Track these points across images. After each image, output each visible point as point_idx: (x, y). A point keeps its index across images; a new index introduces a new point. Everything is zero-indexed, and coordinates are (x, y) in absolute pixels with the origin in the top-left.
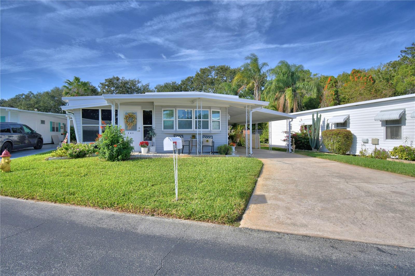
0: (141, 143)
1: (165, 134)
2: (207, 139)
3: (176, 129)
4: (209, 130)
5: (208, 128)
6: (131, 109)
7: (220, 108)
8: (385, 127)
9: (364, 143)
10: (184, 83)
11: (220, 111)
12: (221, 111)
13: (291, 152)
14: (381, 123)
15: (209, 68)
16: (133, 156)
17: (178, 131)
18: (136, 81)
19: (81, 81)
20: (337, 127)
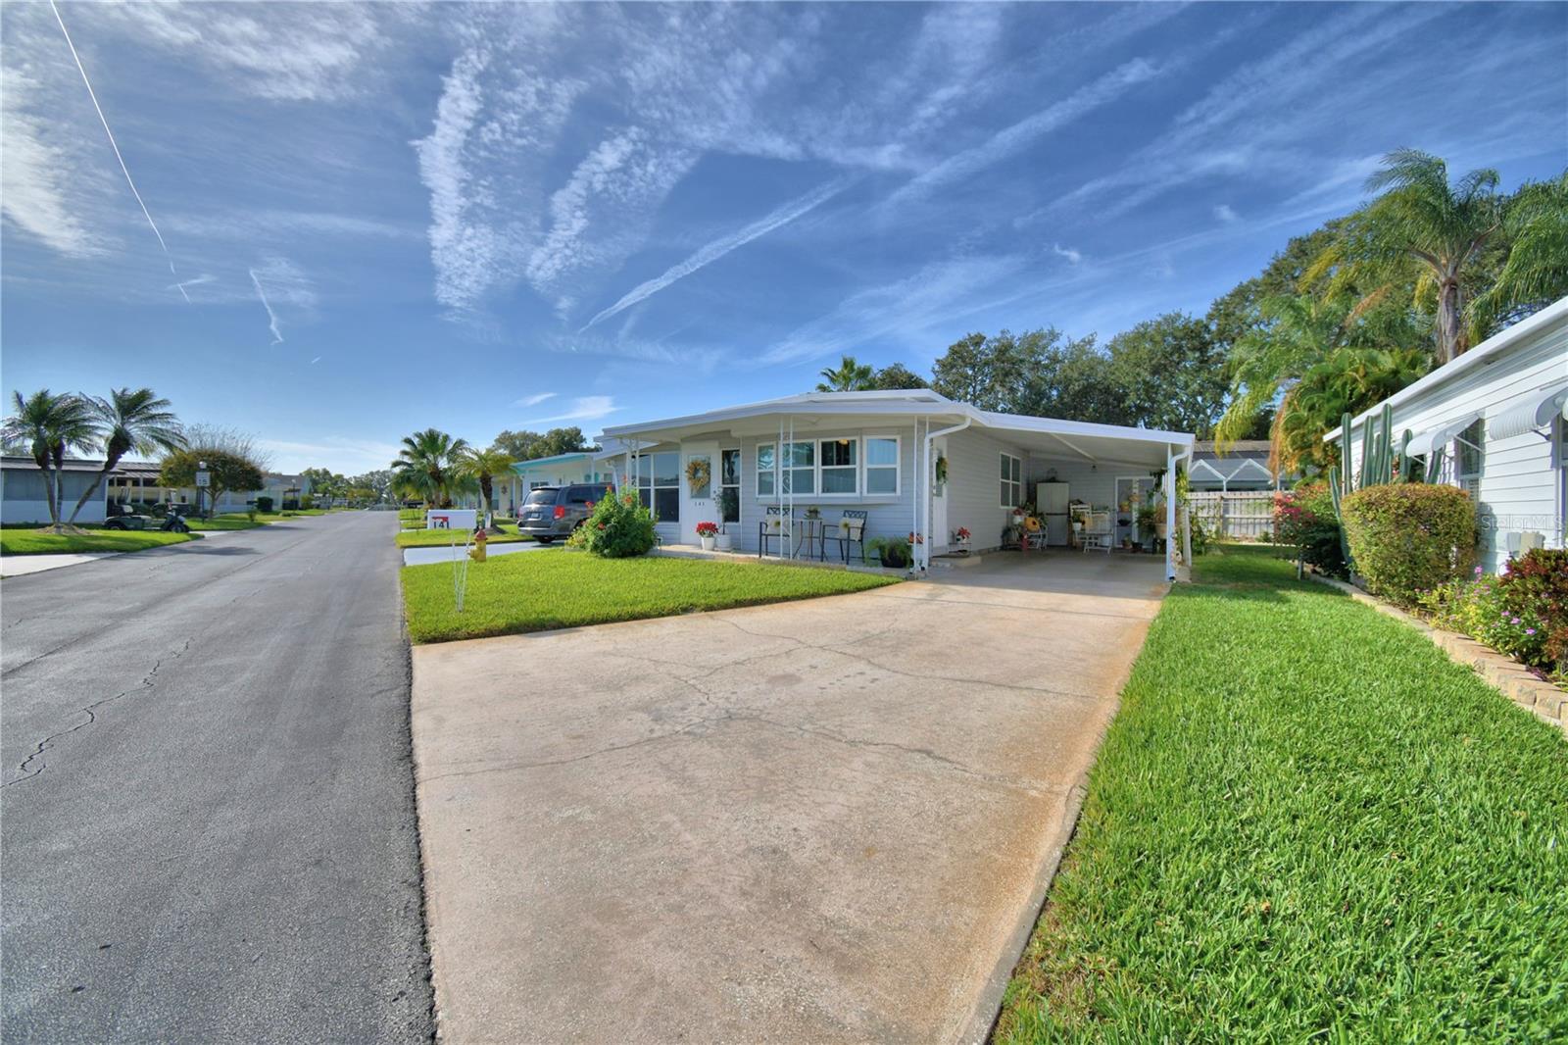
0: (703, 525)
1: (761, 505)
4: (857, 494)
5: (854, 491)
6: (699, 451)
8: (1560, 471)
11: (898, 438)
12: (902, 438)
13: (1172, 578)
17: (780, 499)
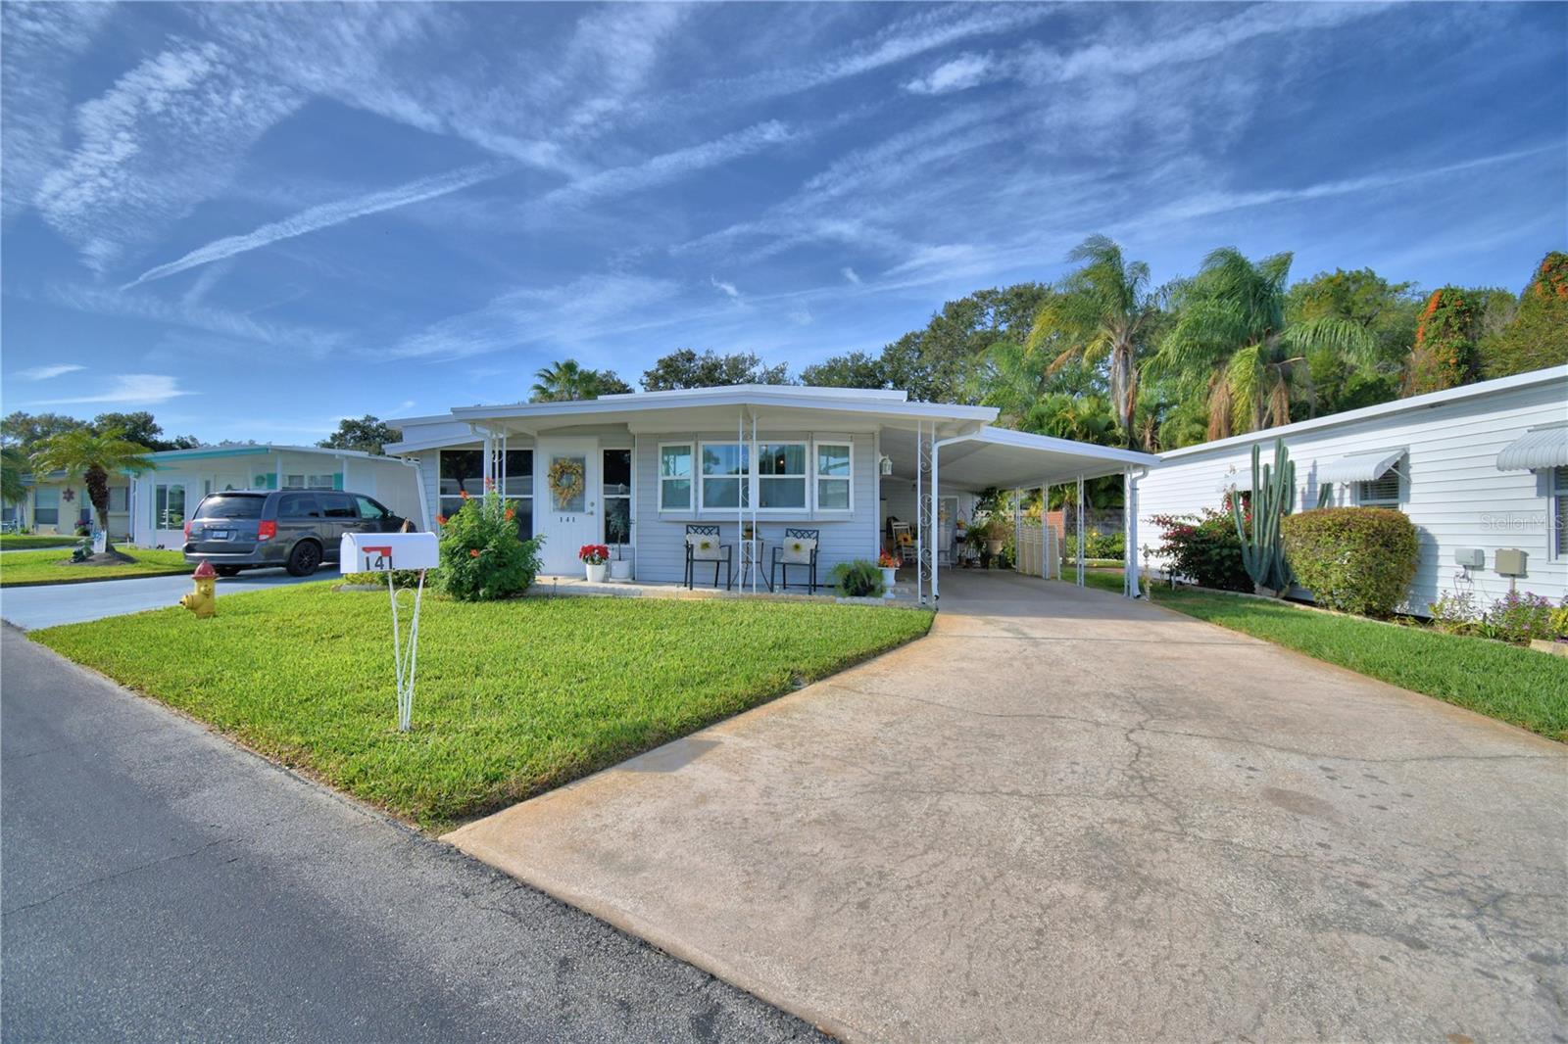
0: (584, 548)
1: (667, 522)
2: (796, 541)
3: (696, 507)
4: (807, 509)
5: (802, 505)
6: (568, 448)
7: (853, 435)
8: (1553, 500)
9: (1465, 567)
10: (891, 355)
11: (851, 445)
12: (855, 446)
13: (1139, 596)
14: (1533, 480)
15: (975, 299)
16: (537, 590)
17: (701, 514)
18: (744, 361)
19: (579, 369)
20: (1364, 497)
